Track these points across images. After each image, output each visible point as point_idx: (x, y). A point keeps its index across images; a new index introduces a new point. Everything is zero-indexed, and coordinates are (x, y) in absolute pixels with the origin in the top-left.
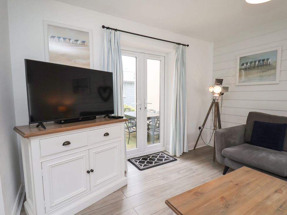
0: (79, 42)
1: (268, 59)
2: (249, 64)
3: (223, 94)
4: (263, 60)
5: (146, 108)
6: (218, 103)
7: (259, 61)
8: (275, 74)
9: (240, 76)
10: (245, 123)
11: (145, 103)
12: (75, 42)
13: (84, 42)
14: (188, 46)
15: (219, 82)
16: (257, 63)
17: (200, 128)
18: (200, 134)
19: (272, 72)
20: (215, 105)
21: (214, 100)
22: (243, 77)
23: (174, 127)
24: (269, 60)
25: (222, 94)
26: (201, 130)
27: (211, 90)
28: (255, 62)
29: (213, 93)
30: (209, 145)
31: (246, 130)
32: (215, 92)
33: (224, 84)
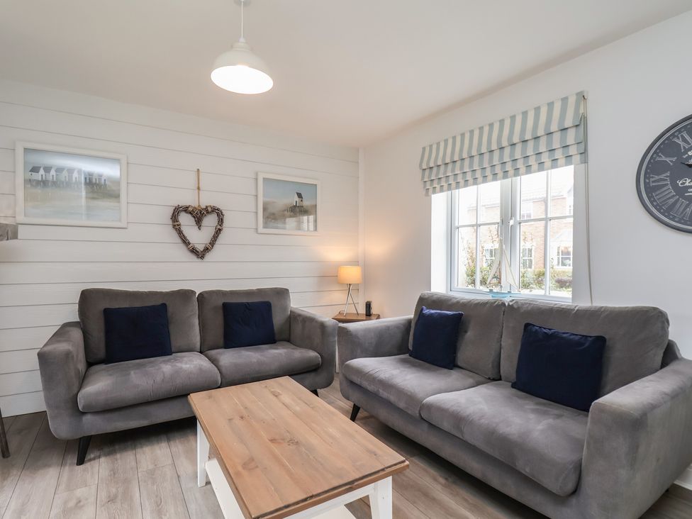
2: (53, 172)
9: (29, 198)
28: (71, 171)
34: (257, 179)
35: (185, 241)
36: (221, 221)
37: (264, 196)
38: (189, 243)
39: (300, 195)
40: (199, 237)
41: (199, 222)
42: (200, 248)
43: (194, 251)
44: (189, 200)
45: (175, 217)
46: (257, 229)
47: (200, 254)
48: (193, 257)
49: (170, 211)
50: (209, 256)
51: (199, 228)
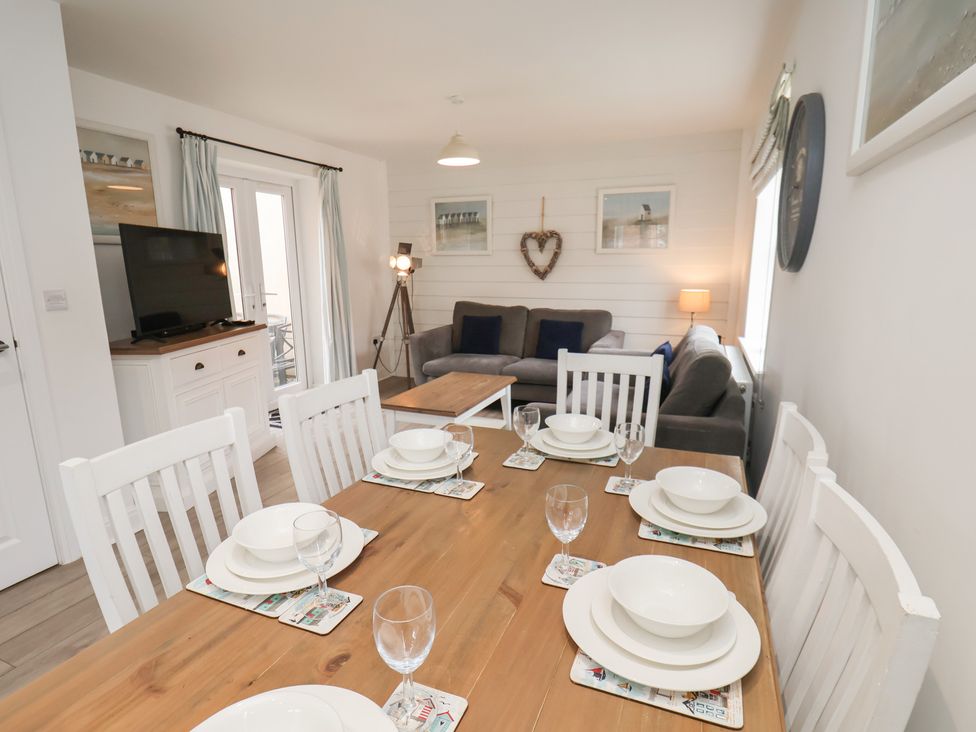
0: (130, 163)
1: (476, 214)
2: (450, 218)
3: (413, 271)
4: (470, 214)
5: (264, 305)
6: (405, 288)
7: (464, 215)
8: (485, 240)
9: (439, 237)
10: (451, 322)
11: (262, 294)
12: (122, 163)
13: (138, 163)
14: (341, 170)
15: (405, 248)
16: (461, 217)
17: (375, 342)
18: (378, 356)
19: (479, 235)
20: (401, 291)
21: (399, 284)
22: (444, 241)
23: (331, 341)
24: (478, 216)
25: (411, 271)
26: (378, 345)
27: (393, 263)
28: (459, 215)
29: (397, 269)
30: (394, 374)
31: (453, 332)
32: (399, 267)
33: (414, 253)
34: (597, 197)
35: (531, 264)
36: (559, 245)
37: (604, 214)
38: (534, 265)
39: (647, 208)
40: (541, 259)
41: (541, 246)
42: (542, 270)
43: (537, 272)
44: (534, 227)
45: (523, 244)
46: (595, 250)
47: (542, 275)
48: (536, 278)
49: (520, 238)
50: (551, 277)
51: (541, 251)
